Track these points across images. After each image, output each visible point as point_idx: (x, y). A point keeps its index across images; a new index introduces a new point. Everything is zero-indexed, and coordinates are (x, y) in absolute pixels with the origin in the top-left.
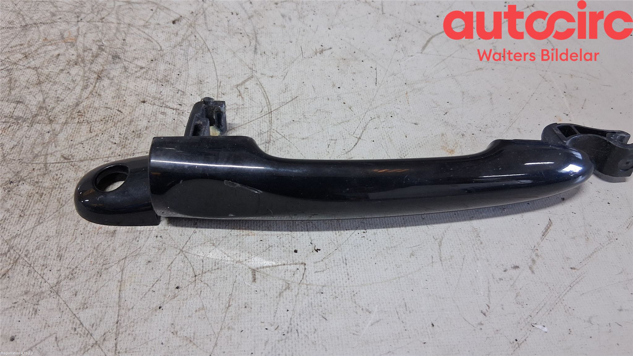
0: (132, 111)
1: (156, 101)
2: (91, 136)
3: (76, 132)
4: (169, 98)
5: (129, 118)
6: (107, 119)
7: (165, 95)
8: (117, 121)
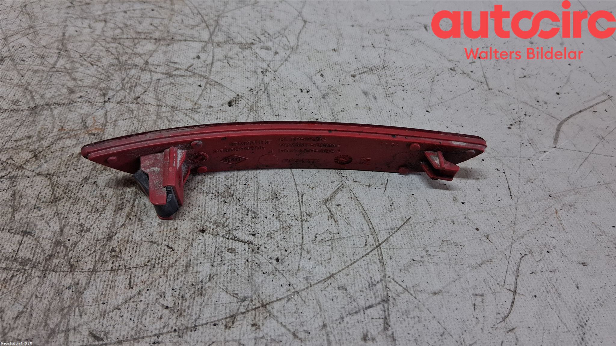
0: (188, 247)
1: (219, 228)
2: (133, 295)
3: (109, 287)
4: (237, 224)
5: (183, 261)
6: (153, 262)
7: (231, 219)
8: (167, 265)
